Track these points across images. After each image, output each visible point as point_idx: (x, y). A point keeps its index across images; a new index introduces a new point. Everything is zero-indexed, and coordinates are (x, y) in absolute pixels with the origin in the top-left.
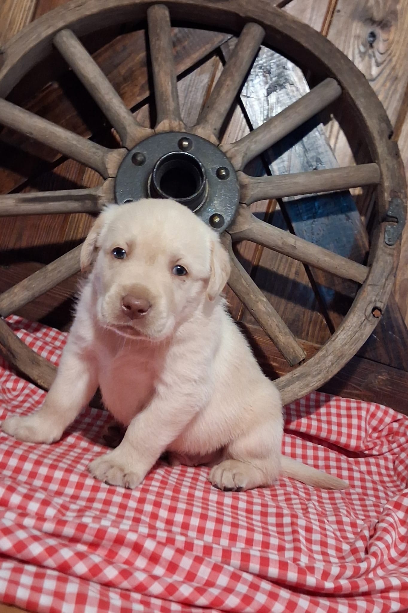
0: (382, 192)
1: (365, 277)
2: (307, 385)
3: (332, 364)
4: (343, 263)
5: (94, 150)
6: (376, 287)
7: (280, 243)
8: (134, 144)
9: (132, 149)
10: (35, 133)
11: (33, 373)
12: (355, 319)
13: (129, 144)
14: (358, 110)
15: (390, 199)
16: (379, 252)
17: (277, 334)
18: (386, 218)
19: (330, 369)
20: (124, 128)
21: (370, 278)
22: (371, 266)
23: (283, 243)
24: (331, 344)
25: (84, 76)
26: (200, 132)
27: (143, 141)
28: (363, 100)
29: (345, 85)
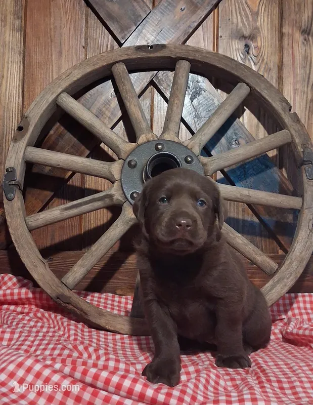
0: (296, 147)
1: (301, 204)
2: (285, 285)
3: (298, 267)
4: (284, 198)
5: (102, 165)
6: (311, 209)
7: (239, 196)
8: (127, 155)
9: (127, 158)
10: (61, 164)
11: (102, 322)
12: (303, 233)
13: (123, 156)
14: (265, 99)
15: (302, 150)
16: (306, 186)
17: (254, 256)
18: (303, 163)
19: (297, 271)
20: (118, 147)
21: (305, 204)
22: (302, 196)
23: (241, 195)
24: (292, 254)
25: (83, 120)
26: (167, 137)
27: (132, 152)
28: (266, 91)
29: (252, 84)
